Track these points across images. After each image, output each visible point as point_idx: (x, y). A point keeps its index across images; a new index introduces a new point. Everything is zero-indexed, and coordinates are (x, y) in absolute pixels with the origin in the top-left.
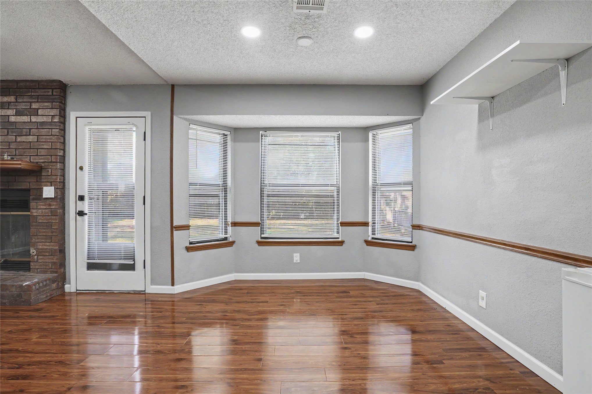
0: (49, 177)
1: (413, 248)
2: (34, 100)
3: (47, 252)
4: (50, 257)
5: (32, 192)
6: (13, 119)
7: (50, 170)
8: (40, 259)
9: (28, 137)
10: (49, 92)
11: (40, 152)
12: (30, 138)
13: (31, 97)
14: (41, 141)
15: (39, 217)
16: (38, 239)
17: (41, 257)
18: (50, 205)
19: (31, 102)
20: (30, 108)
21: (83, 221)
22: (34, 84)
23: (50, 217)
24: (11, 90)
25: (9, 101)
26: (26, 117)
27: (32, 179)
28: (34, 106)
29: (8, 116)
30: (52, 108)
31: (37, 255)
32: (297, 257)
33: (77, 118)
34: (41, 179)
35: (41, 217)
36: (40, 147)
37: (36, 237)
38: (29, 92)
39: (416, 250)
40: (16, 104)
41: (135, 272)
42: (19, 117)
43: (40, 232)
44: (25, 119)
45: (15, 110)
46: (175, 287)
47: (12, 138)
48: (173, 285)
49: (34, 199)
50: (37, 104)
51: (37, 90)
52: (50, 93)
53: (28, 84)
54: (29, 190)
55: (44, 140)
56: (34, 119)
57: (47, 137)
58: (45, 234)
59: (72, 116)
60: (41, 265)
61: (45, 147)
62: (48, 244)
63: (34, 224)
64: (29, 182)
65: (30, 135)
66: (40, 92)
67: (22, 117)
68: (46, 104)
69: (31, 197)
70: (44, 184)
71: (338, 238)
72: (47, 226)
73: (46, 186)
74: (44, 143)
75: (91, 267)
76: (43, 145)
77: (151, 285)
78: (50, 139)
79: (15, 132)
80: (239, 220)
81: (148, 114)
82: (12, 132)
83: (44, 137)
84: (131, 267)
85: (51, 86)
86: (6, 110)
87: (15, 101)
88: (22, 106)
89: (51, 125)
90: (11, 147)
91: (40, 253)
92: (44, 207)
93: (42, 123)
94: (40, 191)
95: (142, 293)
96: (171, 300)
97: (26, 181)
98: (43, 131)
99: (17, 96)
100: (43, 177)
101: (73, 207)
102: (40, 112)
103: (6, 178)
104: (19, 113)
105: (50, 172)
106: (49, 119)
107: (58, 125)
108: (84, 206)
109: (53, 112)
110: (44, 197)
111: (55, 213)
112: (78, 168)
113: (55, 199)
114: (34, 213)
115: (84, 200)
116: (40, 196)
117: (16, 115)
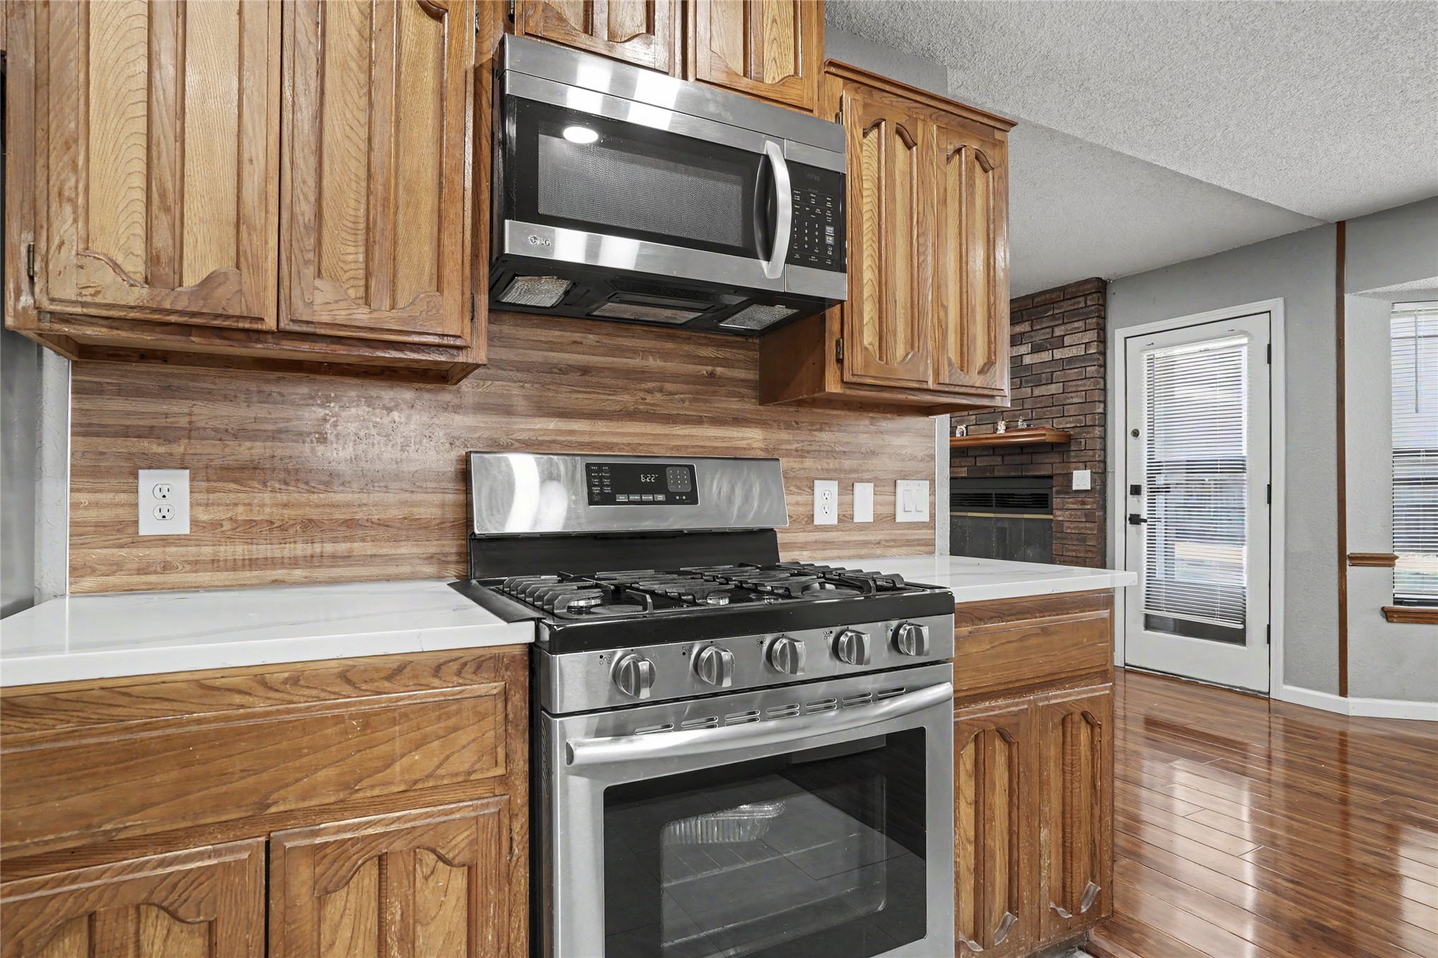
0: (1083, 453)
2: (1057, 323)
5: (1055, 480)
6: (1027, 360)
7: (1083, 441)
9: (1049, 387)
10: (1079, 302)
11: (1068, 410)
12: (1054, 389)
13: (1053, 317)
14: (1070, 390)
15: (1066, 524)
18: (1083, 503)
19: (1053, 327)
20: (1052, 337)
21: (1139, 533)
22: (1057, 294)
23: (1083, 525)
24: (1023, 312)
25: (1024, 330)
26: (1046, 353)
27: (1055, 458)
28: (1058, 332)
29: (1022, 356)
30: (1086, 331)
33: (1126, 338)
34: (1069, 457)
35: (1070, 524)
36: (1068, 401)
37: (1062, 559)
38: (1047, 311)
40: (1032, 334)
41: (1246, 648)
42: (1035, 355)
43: (1068, 550)
44: (1046, 356)
45: (1030, 344)
46: (1349, 700)
47: (1027, 391)
48: (1343, 692)
49: (1058, 492)
50: (1063, 327)
51: (1062, 304)
52: (1082, 305)
53: (1048, 296)
54: (1050, 477)
55: (1074, 389)
56: (1058, 354)
57: (1080, 383)
58: (1074, 554)
59: (1117, 335)
61: (1075, 400)
63: (1059, 535)
64: (1051, 464)
65: (1052, 383)
66: (1067, 306)
67: (1040, 354)
68: (1076, 325)
69: (1054, 489)
70: (1073, 465)
72: (1078, 540)
73: (1078, 469)
74: (1073, 394)
75: (1150, 624)
76: (1072, 398)
77: (1285, 683)
78: (1085, 385)
79: (1031, 381)
81: (1277, 305)
82: (1027, 382)
83: (1074, 383)
84: (1238, 637)
85: (1084, 291)
86: (1018, 347)
87: (1030, 329)
88: (1038, 338)
89: (1085, 360)
90: (1025, 406)
92: (1076, 507)
93: (1071, 360)
94: (1068, 478)
95: (1262, 697)
96: (1338, 727)
97: (1047, 461)
98: (1073, 374)
99: (1032, 321)
100: (1073, 454)
101: (1119, 504)
102: (1067, 340)
103: (1018, 459)
104: (1036, 349)
105: (1083, 444)
106: (1080, 351)
107: (1097, 359)
108: (1142, 506)
109: (1098, 335)
110: (1076, 488)
111: (1091, 518)
112: (1130, 433)
113: (1091, 493)
114: (1058, 516)
115: (1140, 494)
116: (1067, 487)
117: (1032, 352)
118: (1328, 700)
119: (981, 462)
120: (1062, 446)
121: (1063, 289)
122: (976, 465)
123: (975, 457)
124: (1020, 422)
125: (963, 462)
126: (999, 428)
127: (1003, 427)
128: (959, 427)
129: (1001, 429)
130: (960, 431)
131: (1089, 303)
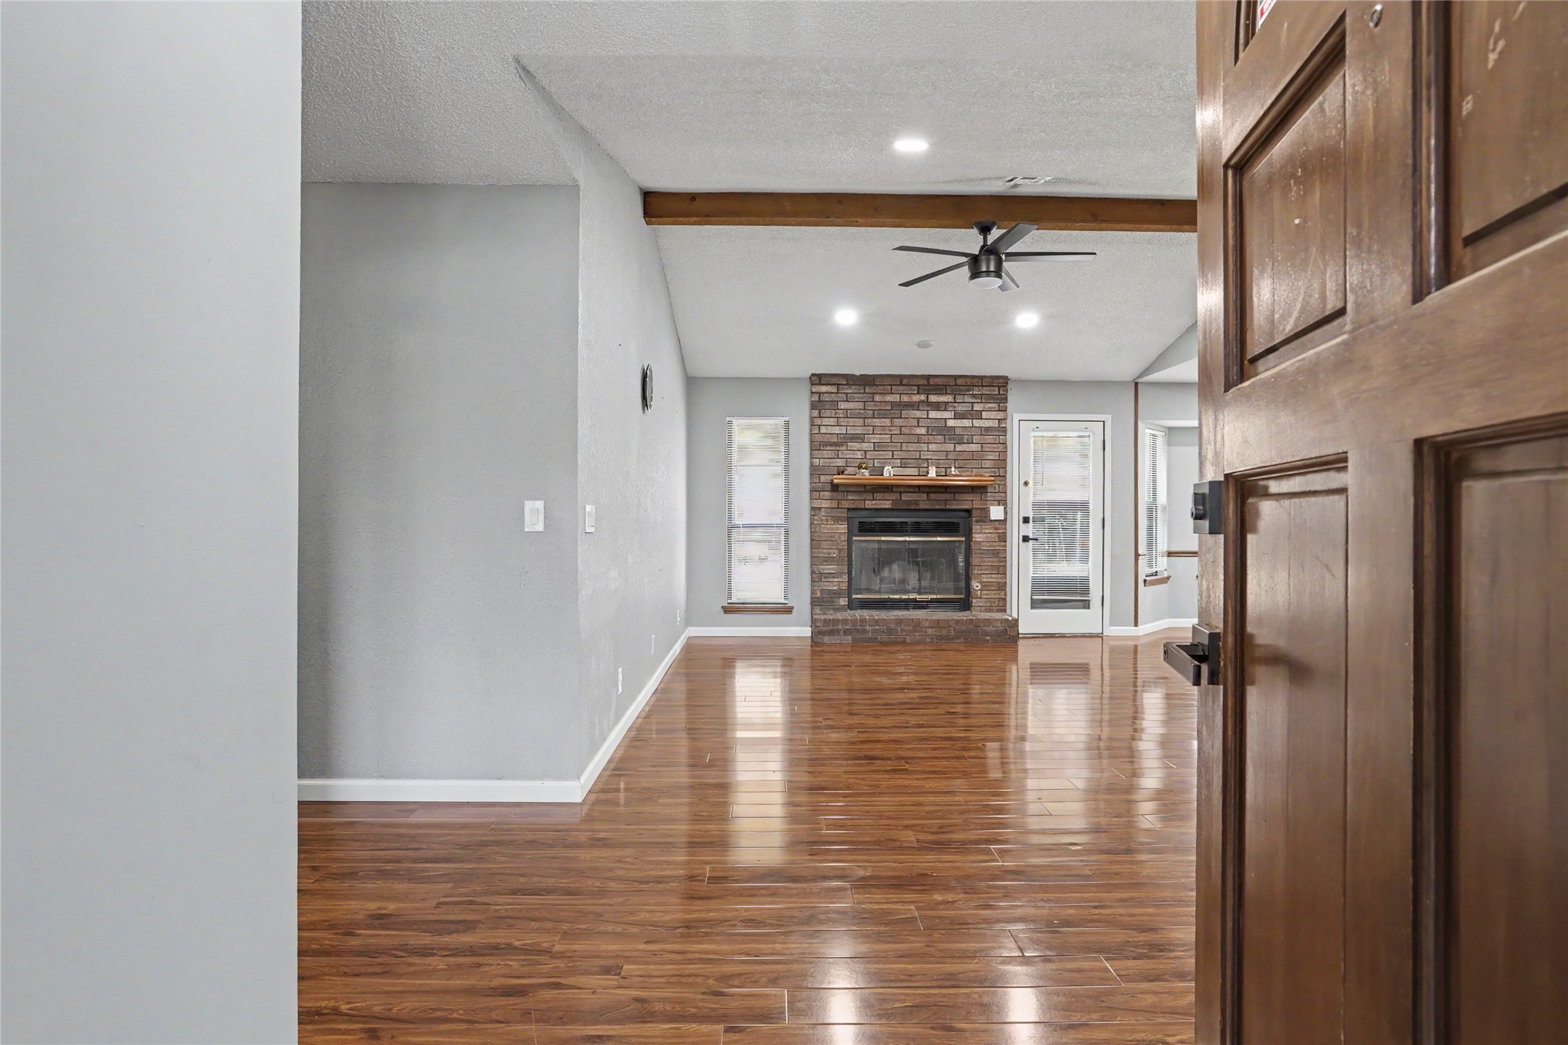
0: (995, 494)
2: (976, 401)
3: (992, 586)
4: (996, 592)
5: (974, 513)
6: (951, 423)
7: (997, 486)
8: (984, 594)
9: (970, 445)
10: (994, 391)
11: (984, 464)
12: (974, 447)
13: (973, 396)
14: (986, 450)
15: (983, 544)
16: (982, 570)
17: (985, 592)
18: (997, 529)
19: (972, 403)
20: (973, 410)
21: (1027, 548)
22: (976, 380)
23: (998, 543)
24: (948, 387)
25: (946, 401)
26: (967, 420)
27: (975, 497)
28: (977, 407)
29: (946, 419)
30: (999, 410)
31: (981, 590)
33: (1019, 421)
34: (987, 497)
35: (986, 543)
36: (984, 458)
37: (980, 568)
38: (969, 390)
40: (956, 405)
41: (1088, 610)
42: (959, 421)
43: (985, 562)
44: (967, 423)
45: (953, 412)
46: (1139, 627)
47: (951, 447)
48: (1136, 625)
49: (977, 521)
50: (982, 405)
51: (980, 388)
52: (997, 392)
53: (968, 380)
54: (968, 511)
55: (990, 450)
56: (977, 423)
58: (990, 564)
59: (1015, 417)
60: (985, 601)
61: (991, 458)
62: (994, 576)
63: (977, 551)
64: (972, 501)
65: (972, 443)
66: (984, 391)
67: (962, 420)
68: (989, 405)
69: (974, 519)
70: (991, 502)
72: (993, 554)
73: (993, 505)
74: (990, 453)
75: (1035, 604)
77: (1110, 625)
78: (997, 448)
79: (954, 439)
80: (1173, 549)
81: (1108, 418)
82: (950, 439)
83: (987, 445)
84: (1085, 604)
85: (998, 383)
86: (942, 412)
87: (953, 401)
88: (960, 408)
89: (999, 431)
90: (949, 457)
91: (985, 586)
92: (990, 531)
93: (987, 429)
94: (987, 511)
95: (1099, 636)
96: (1132, 643)
97: (968, 499)
98: (989, 439)
99: (955, 395)
100: (989, 494)
101: (1015, 531)
102: (985, 415)
103: (943, 496)
104: (958, 416)
105: (997, 488)
106: (995, 424)
107: (1006, 431)
108: (1029, 530)
109: (1001, 415)
110: (992, 518)
111: (1003, 538)
112: (1022, 483)
113: (1004, 521)
114: (977, 537)
115: (1028, 522)
116: (985, 517)
117: (955, 418)
118: (1129, 630)
119: (905, 497)
120: (980, 489)
121: (981, 378)
122: (901, 499)
123: (901, 493)
124: (953, 469)
125: (887, 496)
126: (930, 472)
127: (934, 472)
128: (886, 468)
129: (932, 473)
130: (888, 471)
131: (1001, 392)
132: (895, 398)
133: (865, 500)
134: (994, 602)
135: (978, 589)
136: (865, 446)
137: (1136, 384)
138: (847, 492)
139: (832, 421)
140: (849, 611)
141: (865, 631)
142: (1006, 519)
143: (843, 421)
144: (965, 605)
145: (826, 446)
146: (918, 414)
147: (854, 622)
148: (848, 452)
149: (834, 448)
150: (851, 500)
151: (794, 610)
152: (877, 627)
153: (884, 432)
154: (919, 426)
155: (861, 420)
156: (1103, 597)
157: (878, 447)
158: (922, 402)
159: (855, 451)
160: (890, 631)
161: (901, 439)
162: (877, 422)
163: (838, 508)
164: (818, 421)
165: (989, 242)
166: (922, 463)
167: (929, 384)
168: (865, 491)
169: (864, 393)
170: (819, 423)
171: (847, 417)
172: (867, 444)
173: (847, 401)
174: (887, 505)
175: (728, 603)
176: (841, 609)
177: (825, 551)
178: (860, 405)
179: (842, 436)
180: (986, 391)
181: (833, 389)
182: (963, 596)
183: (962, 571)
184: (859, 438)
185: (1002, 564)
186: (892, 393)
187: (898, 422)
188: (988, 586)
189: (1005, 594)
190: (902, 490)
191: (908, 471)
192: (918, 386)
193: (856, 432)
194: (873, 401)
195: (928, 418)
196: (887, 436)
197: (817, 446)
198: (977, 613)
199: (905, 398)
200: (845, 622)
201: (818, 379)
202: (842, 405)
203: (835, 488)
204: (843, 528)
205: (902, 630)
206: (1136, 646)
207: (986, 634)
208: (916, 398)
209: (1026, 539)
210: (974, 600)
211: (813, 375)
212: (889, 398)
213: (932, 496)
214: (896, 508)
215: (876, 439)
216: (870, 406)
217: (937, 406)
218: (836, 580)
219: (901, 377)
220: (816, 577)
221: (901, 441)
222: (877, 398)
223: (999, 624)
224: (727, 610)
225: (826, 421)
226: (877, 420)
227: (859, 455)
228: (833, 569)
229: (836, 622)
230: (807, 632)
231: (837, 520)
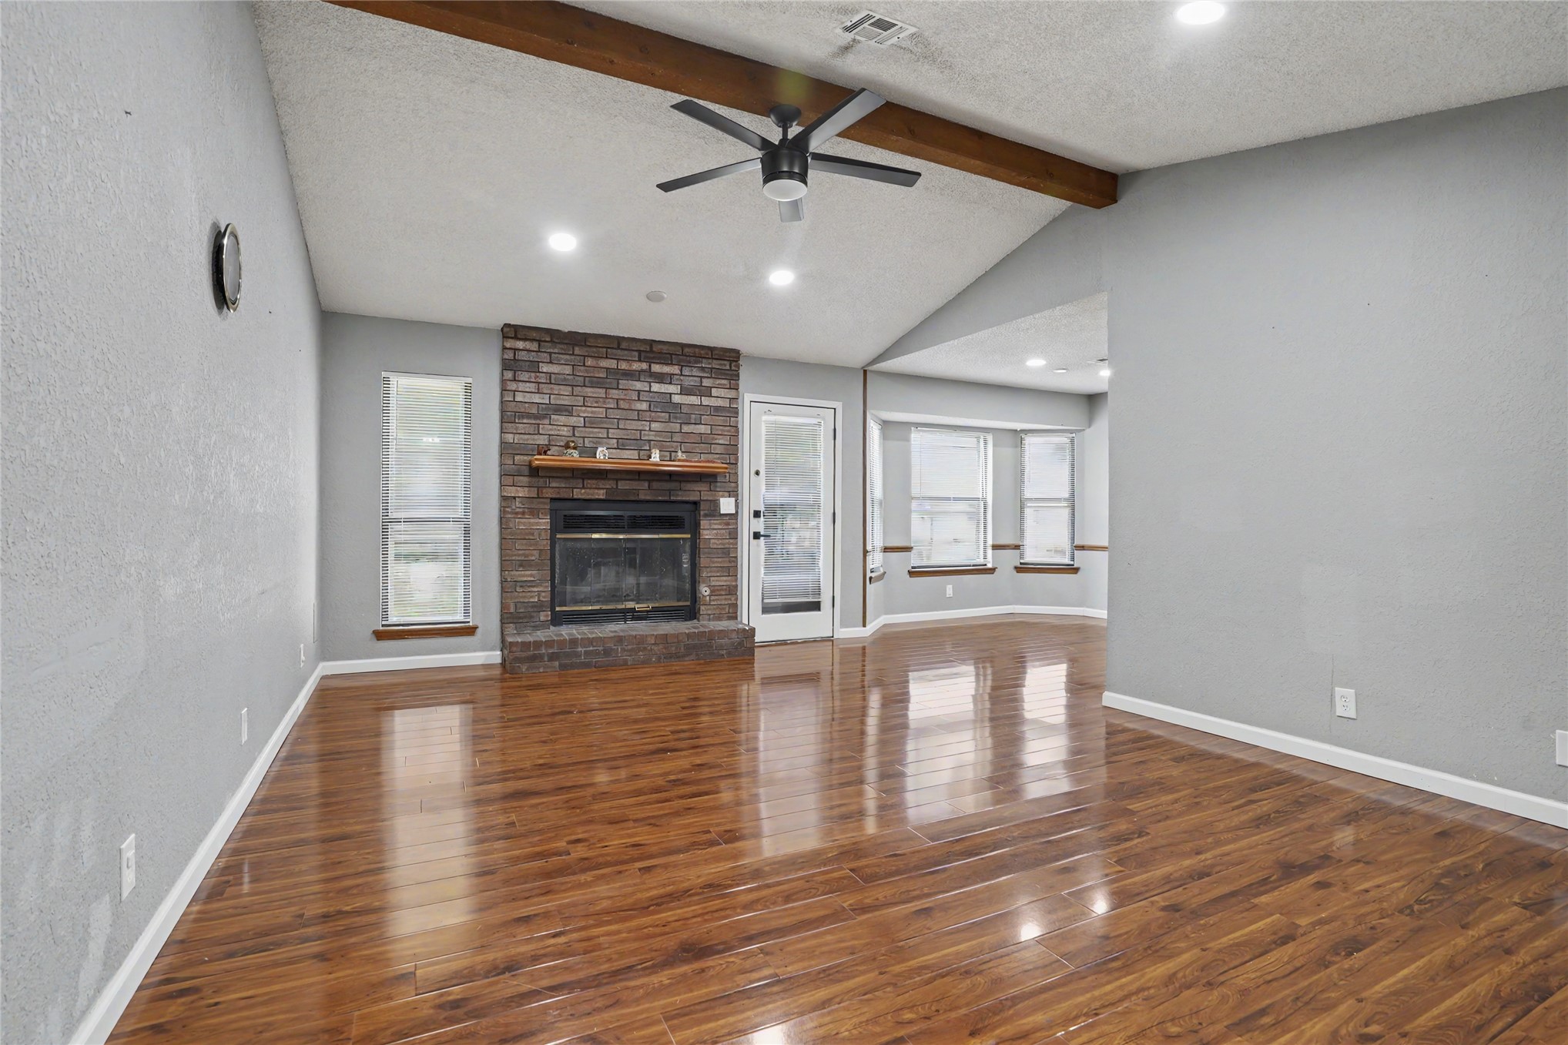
0: (727, 485)
1: (1076, 570)
2: (705, 375)
3: (722, 590)
4: (726, 597)
5: (703, 506)
6: (676, 399)
7: (727, 475)
8: (714, 600)
9: (699, 426)
10: (725, 365)
11: (714, 449)
12: (702, 429)
13: (703, 369)
14: (716, 433)
15: (713, 541)
16: (711, 572)
17: (713, 598)
18: (728, 524)
19: (701, 377)
20: (701, 385)
21: (759, 544)
22: (705, 351)
23: (727, 541)
24: (673, 356)
25: (672, 372)
26: (695, 397)
27: (702, 487)
28: (706, 383)
29: (671, 394)
30: (730, 388)
31: (710, 596)
32: (949, 591)
33: (750, 401)
34: (716, 487)
35: (716, 541)
36: (713, 442)
37: (708, 569)
38: (696, 362)
39: (1079, 573)
40: (682, 378)
41: (819, 612)
42: (685, 397)
43: (714, 562)
44: (694, 400)
45: (679, 387)
46: (867, 627)
47: (676, 427)
48: (864, 626)
49: (706, 515)
50: (711, 380)
51: (709, 360)
52: (728, 367)
53: (697, 350)
54: (696, 503)
55: (720, 433)
56: (706, 401)
57: (725, 428)
58: (720, 565)
59: (746, 399)
60: (714, 609)
61: (721, 442)
62: (724, 578)
63: (706, 550)
64: (700, 491)
65: (701, 424)
67: (689, 397)
68: (722, 381)
69: (702, 513)
70: (718, 493)
71: (986, 565)
72: (723, 553)
73: (723, 496)
74: (720, 437)
75: (767, 609)
76: (719, 439)
77: (840, 627)
78: (727, 431)
79: (680, 418)
80: (888, 544)
81: (838, 405)
82: (676, 418)
83: (721, 428)
84: (816, 606)
85: (730, 357)
86: (666, 386)
87: (679, 373)
88: (689, 382)
89: (729, 412)
90: (674, 439)
91: (714, 591)
92: (720, 527)
93: (717, 409)
94: (716, 504)
95: (830, 639)
96: (861, 645)
97: (696, 489)
98: (719, 420)
99: (682, 366)
100: (719, 484)
101: (747, 526)
102: (714, 392)
103: (667, 485)
104: (685, 391)
105: (728, 478)
106: (726, 404)
107: (737, 413)
108: (759, 525)
109: (732, 394)
110: (722, 512)
111: (734, 535)
112: (753, 472)
113: (734, 516)
114: (706, 534)
115: (760, 517)
116: (714, 511)
117: (681, 394)
118: (857, 631)
120: (708, 478)
121: (711, 349)
122: (617, 487)
123: (617, 480)
124: (680, 454)
125: (601, 484)
126: (653, 456)
127: (658, 456)
128: (600, 449)
129: (656, 457)
130: (602, 453)
131: (733, 368)
132: (611, 364)
133: (573, 488)
134: (724, 609)
135: (706, 594)
136: (573, 421)
137: (865, 372)
138: (549, 477)
139: (532, 387)
140: (552, 628)
141: (577, 655)
142: (737, 512)
143: (545, 388)
144: (691, 613)
145: (523, 417)
146: (638, 385)
147: (562, 643)
148: (550, 427)
149: (534, 422)
150: (555, 488)
151: (479, 631)
152: (591, 648)
153: (596, 405)
154: (639, 400)
155: (570, 388)
156: (833, 597)
157: (589, 423)
158: (642, 371)
159: (560, 426)
160: (607, 652)
161: (618, 414)
162: (589, 391)
163: (538, 497)
164: (513, 386)
165: (790, 136)
166: (641, 444)
167: (651, 351)
168: (573, 477)
169: (573, 354)
170: (514, 389)
171: (551, 383)
172: (575, 418)
173: (551, 362)
174: (601, 494)
175: (383, 626)
176: (543, 626)
177: (521, 552)
178: (568, 370)
179: (544, 406)
180: (715, 364)
181: (534, 346)
182: (688, 603)
183: (686, 574)
184: (566, 410)
185: (733, 564)
186: (607, 357)
187: (614, 393)
188: (718, 590)
189: (737, 599)
190: (619, 476)
191: (626, 454)
192: (640, 352)
193: (563, 403)
194: (584, 365)
195: (650, 391)
196: (601, 410)
197: (509, 416)
198: (708, 624)
199: (624, 366)
200: (549, 644)
201: (512, 332)
202: (545, 368)
203: (534, 471)
204: (544, 523)
205: (623, 650)
206: (864, 648)
207: (721, 647)
208: (636, 366)
209: (757, 536)
210: (702, 608)
211: (507, 325)
212: (604, 363)
213: (655, 485)
214: (611, 498)
215: (587, 412)
216: (581, 371)
217: (661, 378)
218: (535, 589)
219: (619, 340)
220: (506, 587)
221: (618, 417)
222: (589, 362)
223: (734, 635)
224: (380, 635)
225: (522, 386)
226: (589, 390)
227: (565, 431)
228: (531, 576)
229: (538, 644)
230: (495, 656)
231: (534, 513)
